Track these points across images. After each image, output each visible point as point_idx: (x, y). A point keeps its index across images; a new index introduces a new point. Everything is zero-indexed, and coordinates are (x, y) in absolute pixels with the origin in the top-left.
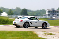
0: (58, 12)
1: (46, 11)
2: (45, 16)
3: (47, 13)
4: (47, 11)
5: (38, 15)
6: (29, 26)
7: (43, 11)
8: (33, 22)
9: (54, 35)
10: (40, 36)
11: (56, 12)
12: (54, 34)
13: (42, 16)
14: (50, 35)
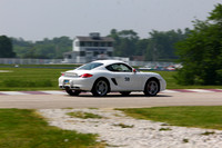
0: (110, 44)
1: (72, 41)
2: (70, 57)
3: (76, 49)
4: (77, 40)
5: (49, 55)
6: (109, 91)
7: (64, 43)
8: (119, 76)
9: (100, 118)
10: (54, 124)
11: (103, 44)
12: (100, 114)
13: (62, 58)
14: (86, 117)
